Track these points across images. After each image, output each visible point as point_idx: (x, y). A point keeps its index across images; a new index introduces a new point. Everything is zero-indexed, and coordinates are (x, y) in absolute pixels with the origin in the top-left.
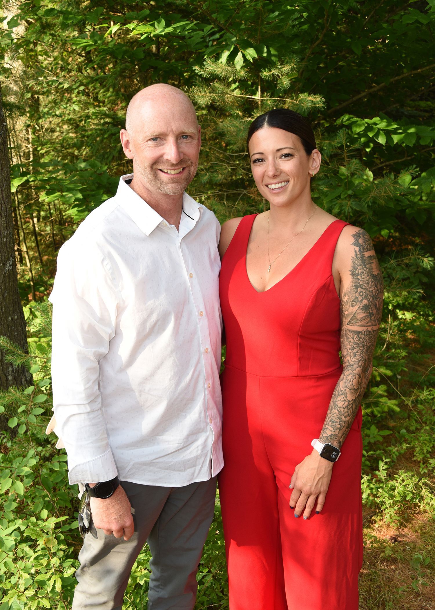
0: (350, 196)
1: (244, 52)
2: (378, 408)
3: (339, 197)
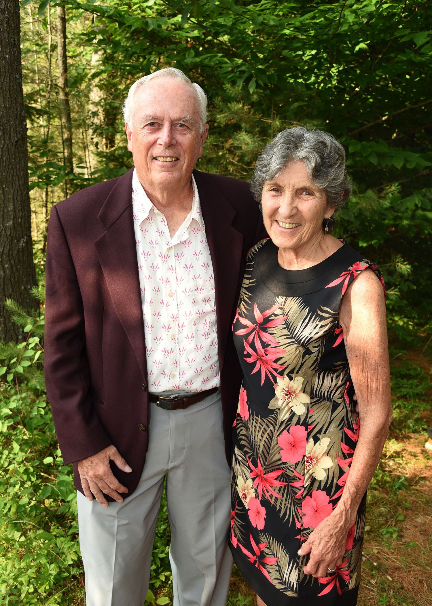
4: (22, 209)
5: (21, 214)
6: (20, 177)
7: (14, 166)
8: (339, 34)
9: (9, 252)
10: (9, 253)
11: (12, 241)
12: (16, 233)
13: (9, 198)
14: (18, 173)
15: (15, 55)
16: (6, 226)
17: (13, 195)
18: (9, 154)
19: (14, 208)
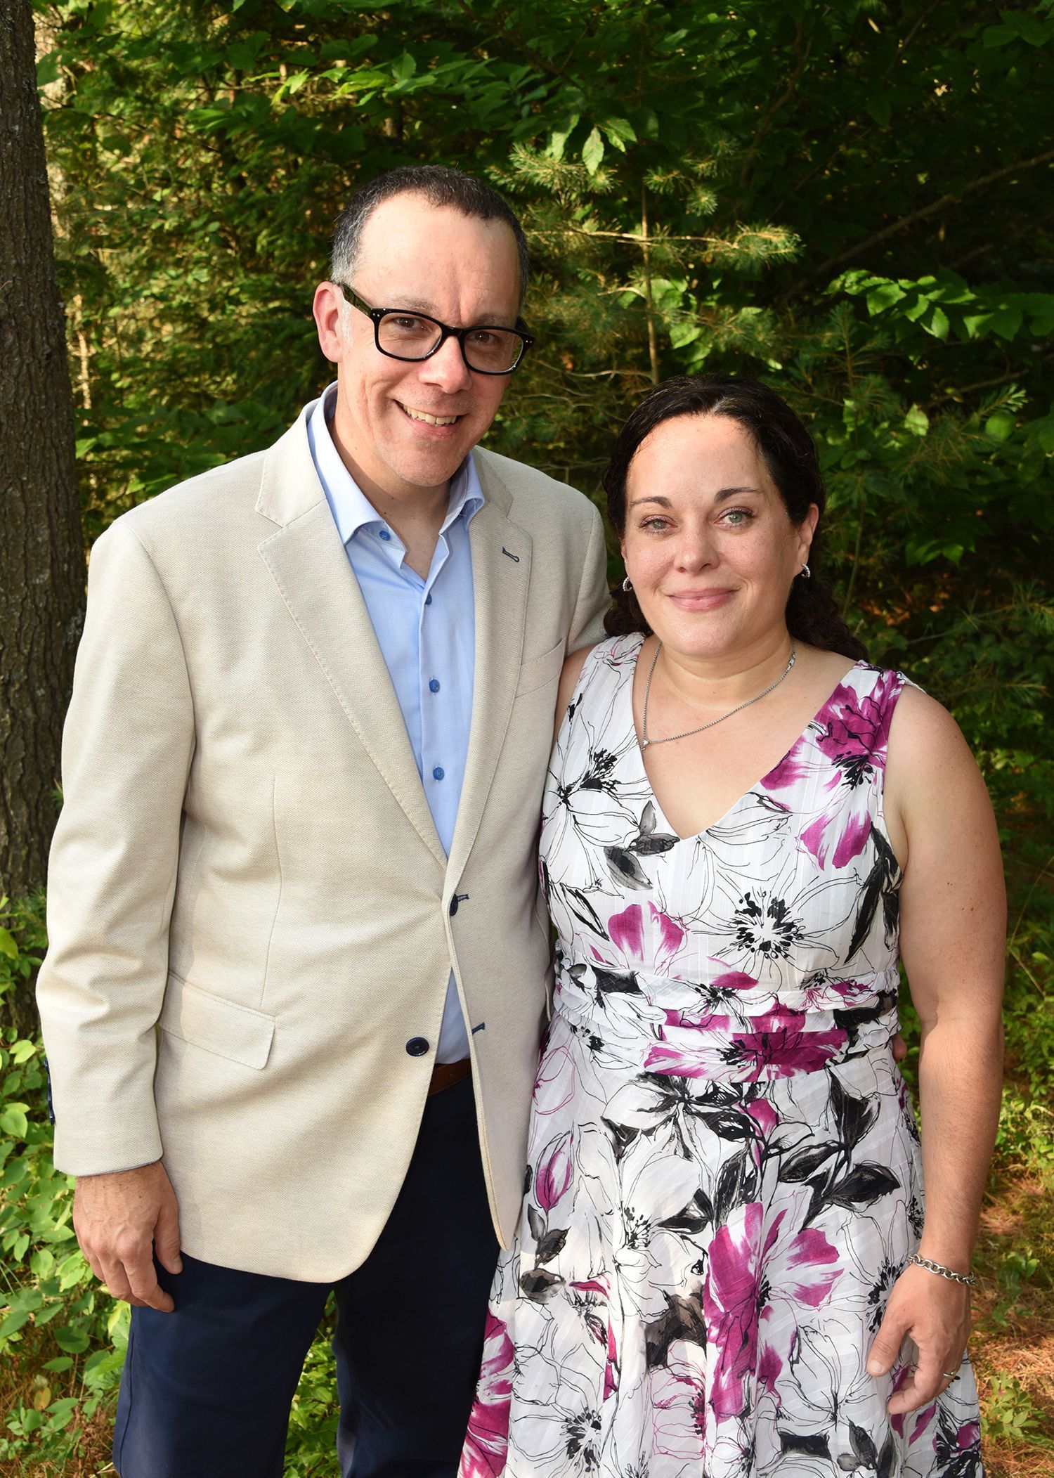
0: (862, 464)
1: (605, 129)
3: (838, 465)
4: (68, 537)
5: (68, 549)
6: (60, 450)
7: (45, 424)
9: (44, 654)
10: (45, 658)
11: (50, 625)
12: (59, 604)
13: (39, 509)
14: (56, 441)
15: (33, 124)
16: (35, 586)
17: (48, 500)
18: (32, 393)
19: (52, 535)
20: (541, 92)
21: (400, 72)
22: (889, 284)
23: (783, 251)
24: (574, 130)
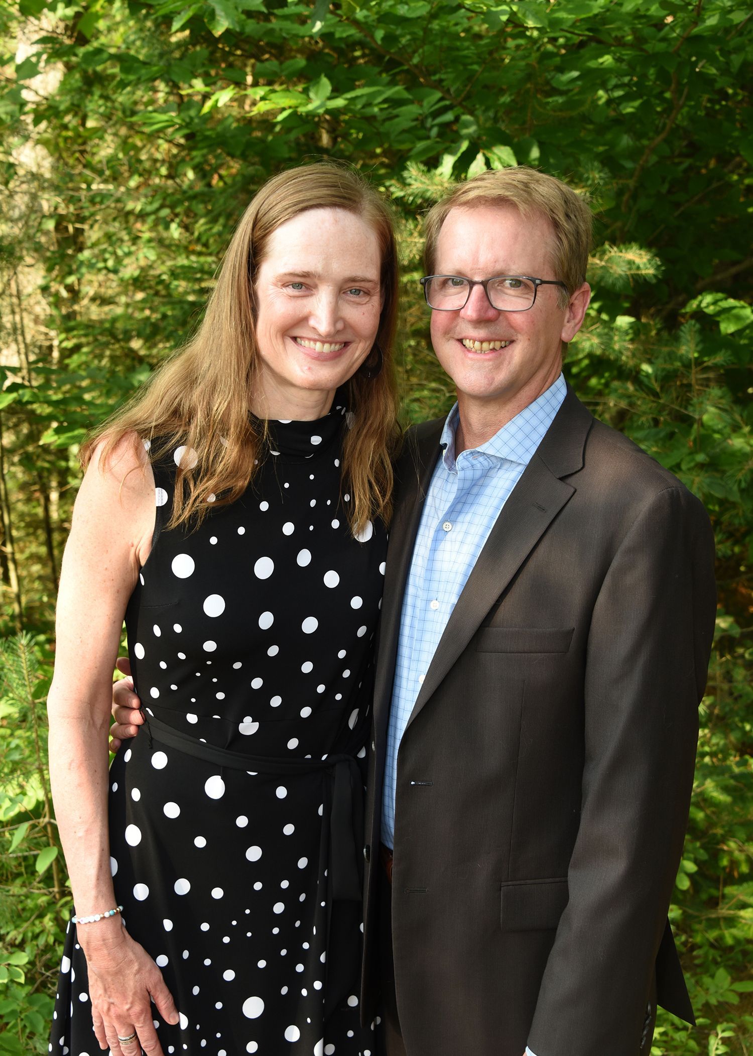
0: (701, 466)
1: (489, 155)
2: (734, 931)
3: (678, 466)
8: (698, 38)
20: (449, 117)
21: (316, 93)
22: (743, 307)
23: (643, 272)
24: (463, 154)
